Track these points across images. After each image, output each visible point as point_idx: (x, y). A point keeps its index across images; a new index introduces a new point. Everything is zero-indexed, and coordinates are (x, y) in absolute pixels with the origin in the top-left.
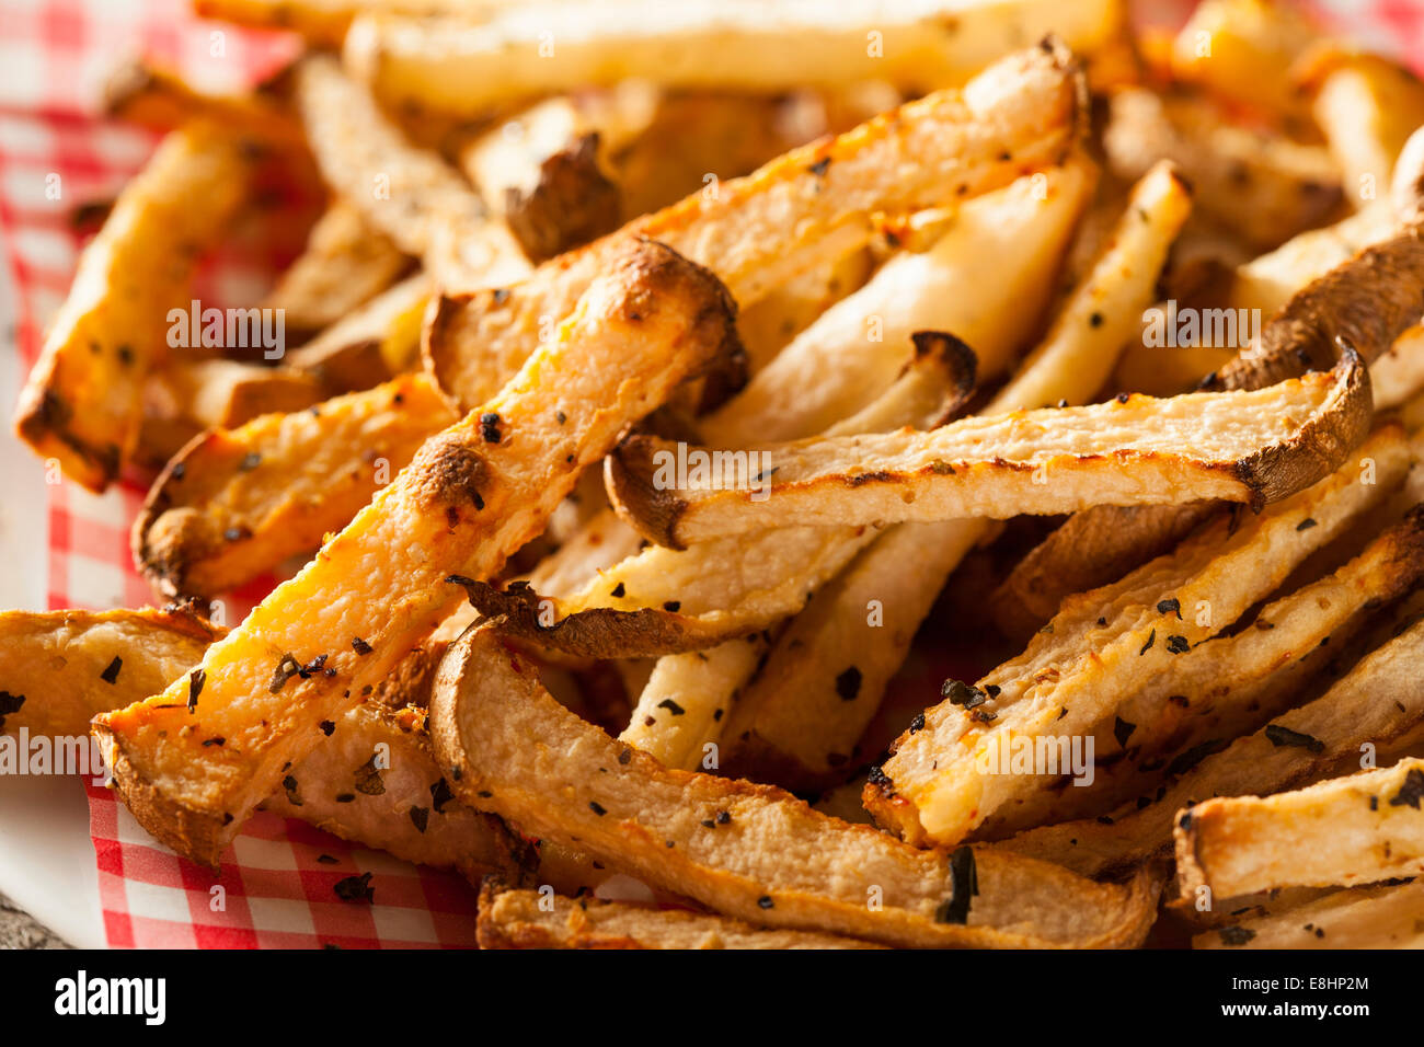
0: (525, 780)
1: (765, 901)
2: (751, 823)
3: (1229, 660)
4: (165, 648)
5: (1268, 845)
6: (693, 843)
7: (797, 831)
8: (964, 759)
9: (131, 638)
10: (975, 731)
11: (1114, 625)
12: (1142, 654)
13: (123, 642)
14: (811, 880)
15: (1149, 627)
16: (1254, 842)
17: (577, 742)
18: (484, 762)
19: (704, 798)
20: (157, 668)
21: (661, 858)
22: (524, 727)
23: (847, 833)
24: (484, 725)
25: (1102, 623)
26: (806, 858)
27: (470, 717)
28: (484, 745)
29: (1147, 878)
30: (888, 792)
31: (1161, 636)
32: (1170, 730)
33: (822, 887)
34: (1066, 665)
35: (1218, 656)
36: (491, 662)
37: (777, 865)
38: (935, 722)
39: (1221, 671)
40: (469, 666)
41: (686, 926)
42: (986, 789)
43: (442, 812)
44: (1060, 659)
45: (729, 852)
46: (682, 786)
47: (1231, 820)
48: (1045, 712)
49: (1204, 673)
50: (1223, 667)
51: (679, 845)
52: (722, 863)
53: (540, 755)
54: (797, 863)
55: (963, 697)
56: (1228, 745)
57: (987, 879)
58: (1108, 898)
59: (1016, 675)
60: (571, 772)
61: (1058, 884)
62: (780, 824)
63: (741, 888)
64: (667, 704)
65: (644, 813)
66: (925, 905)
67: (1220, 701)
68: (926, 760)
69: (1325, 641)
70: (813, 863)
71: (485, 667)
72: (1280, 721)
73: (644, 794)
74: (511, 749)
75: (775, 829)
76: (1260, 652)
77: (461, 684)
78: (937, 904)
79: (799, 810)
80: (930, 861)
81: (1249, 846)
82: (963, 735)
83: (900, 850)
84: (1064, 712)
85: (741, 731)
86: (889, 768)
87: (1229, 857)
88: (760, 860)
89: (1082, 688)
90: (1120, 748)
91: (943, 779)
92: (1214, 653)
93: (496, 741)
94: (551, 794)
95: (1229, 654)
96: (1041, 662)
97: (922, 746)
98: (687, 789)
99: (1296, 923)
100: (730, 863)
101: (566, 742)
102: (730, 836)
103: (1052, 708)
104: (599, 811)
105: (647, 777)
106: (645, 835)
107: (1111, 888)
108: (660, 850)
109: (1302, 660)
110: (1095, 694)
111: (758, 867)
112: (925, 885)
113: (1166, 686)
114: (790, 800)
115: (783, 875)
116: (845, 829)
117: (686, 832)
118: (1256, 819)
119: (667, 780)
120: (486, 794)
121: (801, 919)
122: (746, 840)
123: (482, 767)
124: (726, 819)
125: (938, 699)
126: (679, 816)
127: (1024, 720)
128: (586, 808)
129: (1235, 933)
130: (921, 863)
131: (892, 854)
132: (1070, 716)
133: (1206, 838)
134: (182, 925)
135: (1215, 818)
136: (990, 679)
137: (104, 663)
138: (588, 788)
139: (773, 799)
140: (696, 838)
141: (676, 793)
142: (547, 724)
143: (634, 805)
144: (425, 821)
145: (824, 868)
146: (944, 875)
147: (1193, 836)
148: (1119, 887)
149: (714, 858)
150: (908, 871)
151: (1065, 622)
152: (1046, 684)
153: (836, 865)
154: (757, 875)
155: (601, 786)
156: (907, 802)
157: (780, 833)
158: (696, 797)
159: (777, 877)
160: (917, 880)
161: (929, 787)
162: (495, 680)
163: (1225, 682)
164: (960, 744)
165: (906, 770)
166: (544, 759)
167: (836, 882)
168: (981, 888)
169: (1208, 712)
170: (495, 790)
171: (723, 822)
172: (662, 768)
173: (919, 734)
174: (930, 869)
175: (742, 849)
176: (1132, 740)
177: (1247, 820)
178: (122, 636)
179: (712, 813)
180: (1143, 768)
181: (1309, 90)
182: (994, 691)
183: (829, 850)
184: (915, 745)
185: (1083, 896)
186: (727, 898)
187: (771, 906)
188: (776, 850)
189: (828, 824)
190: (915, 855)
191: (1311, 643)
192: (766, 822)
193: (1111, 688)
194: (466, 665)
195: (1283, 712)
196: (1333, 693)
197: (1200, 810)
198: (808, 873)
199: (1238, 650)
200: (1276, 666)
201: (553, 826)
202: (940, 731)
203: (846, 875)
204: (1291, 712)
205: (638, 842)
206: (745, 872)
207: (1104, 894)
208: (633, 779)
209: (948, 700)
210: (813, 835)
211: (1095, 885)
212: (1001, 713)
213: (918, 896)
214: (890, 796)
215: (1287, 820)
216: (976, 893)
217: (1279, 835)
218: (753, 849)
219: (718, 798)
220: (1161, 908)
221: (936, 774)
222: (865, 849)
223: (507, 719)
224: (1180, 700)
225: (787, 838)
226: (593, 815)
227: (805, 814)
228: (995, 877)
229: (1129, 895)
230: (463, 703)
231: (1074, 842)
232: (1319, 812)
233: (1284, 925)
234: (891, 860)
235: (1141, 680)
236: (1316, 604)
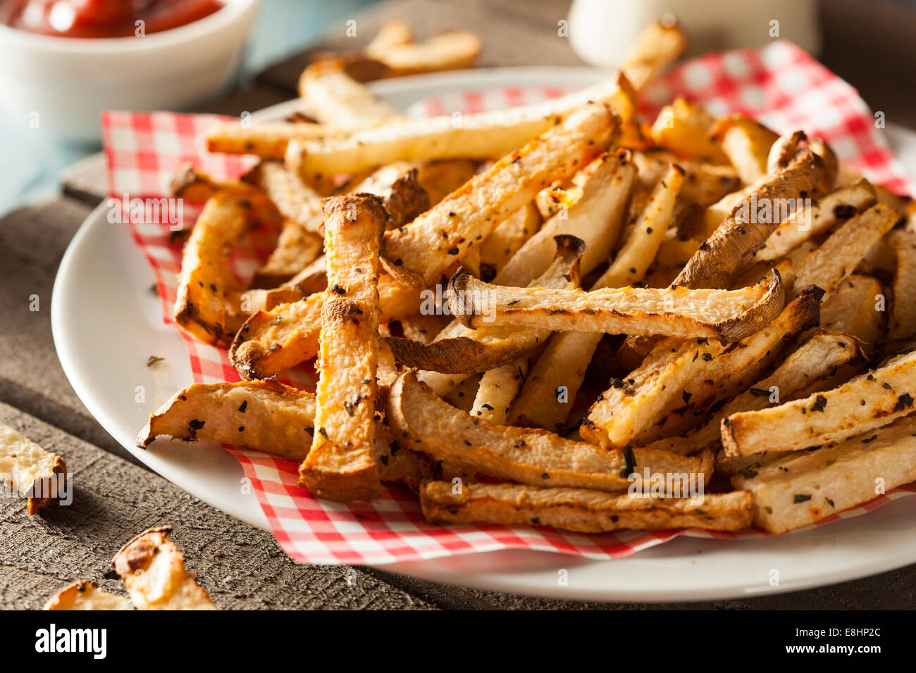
0: (435, 434)
1: (546, 476)
2: (535, 445)
3: (728, 362)
4: (265, 396)
5: (762, 431)
6: (510, 455)
7: (555, 446)
8: (625, 409)
9: (250, 392)
10: (627, 398)
11: (679, 351)
12: (694, 361)
13: (247, 394)
14: (564, 465)
15: (696, 350)
16: (756, 429)
17: (455, 417)
18: (416, 428)
19: (512, 436)
20: (263, 404)
21: (497, 461)
22: (431, 412)
23: (577, 446)
24: (415, 412)
25: (674, 350)
26: (560, 457)
27: (408, 410)
28: (415, 421)
29: (709, 452)
30: (592, 427)
31: (701, 353)
32: (706, 396)
33: (569, 468)
34: (662, 368)
35: (724, 361)
36: (413, 386)
37: (548, 460)
38: (608, 397)
39: (726, 368)
40: (404, 388)
41: (512, 490)
42: (636, 420)
43: (395, 456)
44: (659, 366)
45: (527, 457)
46: (502, 432)
47: (745, 421)
48: (657, 387)
49: (719, 369)
50: (727, 366)
51: (505, 456)
52: (524, 462)
53: (440, 423)
54: (557, 459)
55: (619, 385)
56: (734, 399)
57: (639, 459)
58: (692, 463)
59: (640, 375)
60: (454, 429)
61: (670, 459)
62: (547, 444)
63: (534, 471)
64: (485, 406)
65: (488, 444)
66: (614, 472)
67: (726, 381)
68: (607, 412)
69: (769, 352)
70: (564, 458)
71: (411, 389)
72: (755, 386)
73: (486, 436)
74: (428, 421)
75: (545, 446)
76: (742, 358)
77: (402, 395)
78: (619, 471)
79: (555, 437)
80: (613, 454)
81: (754, 431)
82: (623, 399)
83: (600, 451)
84: (664, 387)
85: (518, 415)
86: (590, 418)
87: (746, 436)
88: (541, 459)
89: (670, 377)
90: (685, 404)
91: (617, 418)
92: (722, 360)
93: (421, 419)
94: (447, 439)
95: (729, 360)
96: (650, 369)
97: (604, 407)
98: (505, 433)
99: (775, 467)
100: (528, 461)
101: (451, 417)
102: (526, 450)
103: (659, 385)
104: (468, 444)
105: (487, 430)
106: (489, 453)
107: (693, 458)
108: (497, 459)
109: (759, 361)
110: (675, 379)
111: (541, 462)
112: (613, 464)
113: (703, 377)
114: (550, 434)
115: (552, 464)
116: (575, 444)
117: (507, 450)
118: (756, 419)
119: (496, 430)
120: (419, 441)
121: (562, 483)
122: (534, 451)
123: (416, 430)
124: (524, 444)
125: (607, 387)
126: (503, 445)
127: (648, 391)
128: (462, 444)
129: (749, 473)
130: (610, 455)
131: (597, 452)
132: (666, 389)
133: (736, 430)
134: (294, 510)
135: (738, 421)
136: (629, 377)
137: (239, 404)
138: (462, 436)
139: (542, 434)
140: (511, 452)
141: (500, 435)
142: (441, 410)
143: (483, 441)
144: (387, 461)
145: (569, 460)
146: (620, 459)
147: (730, 427)
148: (697, 458)
149: (520, 460)
150: (604, 459)
151: (658, 352)
152: (654, 376)
153: (574, 458)
154: (540, 465)
155: (468, 434)
156: (601, 430)
157: (548, 447)
158: (510, 435)
159: (549, 465)
160: (610, 462)
161: (612, 422)
162: (416, 394)
163: (728, 372)
164: (622, 403)
165: (598, 417)
166: (442, 424)
167: (575, 465)
168: (637, 463)
169: (721, 387)
170: (423, 439)
171: (522, 445)
172: (493, 425)
173: (602, 402)
174: (614, 457)
175: (532, 456)
176: (691, 401)
177: (752, 420)
178: (246, 392)
179: (517, 442)
180: (696, 414)
181: (717, 138)
182: (632, 381)
183: (570, 452)
184: (601, 407)
185: (682, 463)
186: (529, 476)
187: (548, 477)
188: (547, 454)
189: (568, 443)
190: (607, 452)
191: (763, 353)
192: (541, 443)
193: (682, 376)
194: (403, 387)
195: (755, 382)
196: (776, 373)
197: (732, 417)
198: (562, 463)
199: (732, 357)
200: (749, 363)
201: (449, 453)
202: (611, 400)
203: (579, 462)
204: (759, 382)
205: (487, 456)
206: (535, 464)
207: (691, 462)
208: (481, 431)
209: (613, 387)
210: (562, 447)
211: (686, 458)
212: (637, 390)
213: (611, 469)
214: (594, 428)
215: (769, 420)
216: (636, 465)
217: (766, 427)
218: (537, 455)
219: (518, 436)
220: (715, 466)
221: (612, 417)
222: (586, 451)
223: (424, 409)
224: (710, 382)
225: (551, 449)
226: (466, 446)
227: (558, 439)
228: (643, 458)
229: (701, 461)
230: (404, 403)
231: (672, 445)
232: (782, 416)
233: (769, 469)
234: (597, 454)
235: (693, 372)
236: (764, 335)
